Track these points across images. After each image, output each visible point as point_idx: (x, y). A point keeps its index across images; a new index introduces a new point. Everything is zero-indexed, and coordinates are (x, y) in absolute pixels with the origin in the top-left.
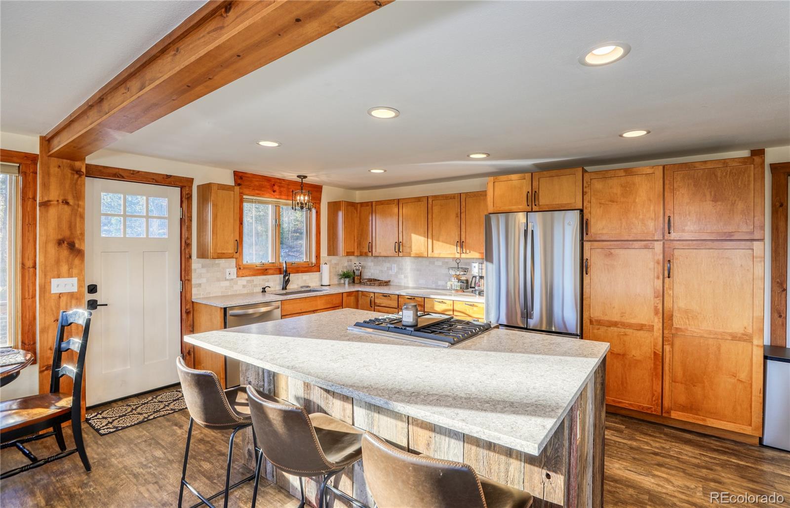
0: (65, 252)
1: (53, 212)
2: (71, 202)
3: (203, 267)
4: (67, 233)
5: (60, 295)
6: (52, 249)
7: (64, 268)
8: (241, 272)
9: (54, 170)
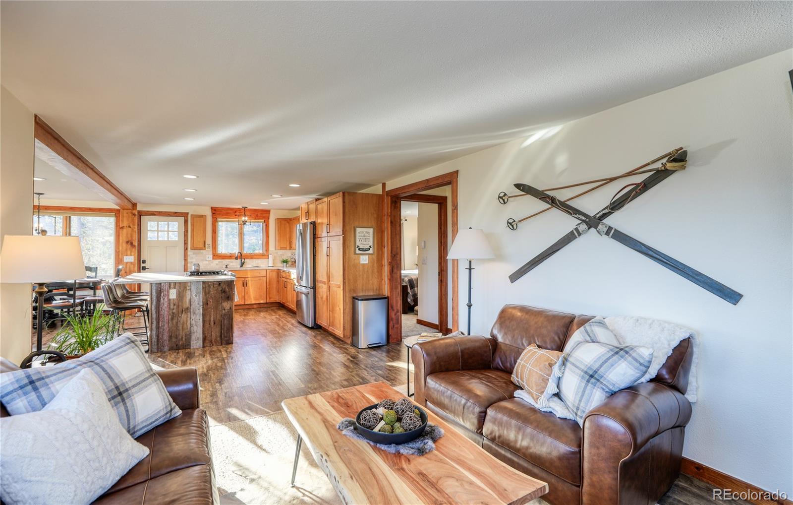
0: (129, 246)
1: (125, 231)
2: (132, 227)
3: (194, 254)
4: (130, 239)
5: (127, 263)
6: (124, 245)
7: (129, 252)
8: (215, 257)
9: (125, 215)
